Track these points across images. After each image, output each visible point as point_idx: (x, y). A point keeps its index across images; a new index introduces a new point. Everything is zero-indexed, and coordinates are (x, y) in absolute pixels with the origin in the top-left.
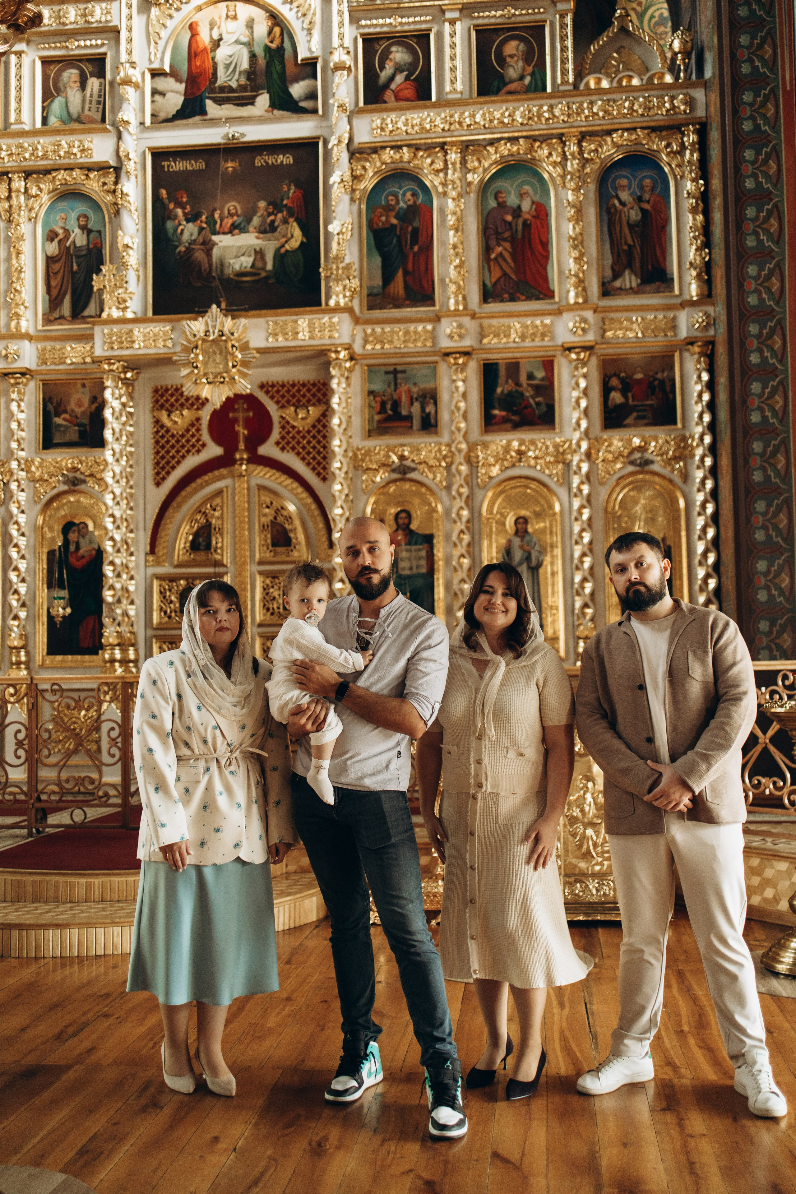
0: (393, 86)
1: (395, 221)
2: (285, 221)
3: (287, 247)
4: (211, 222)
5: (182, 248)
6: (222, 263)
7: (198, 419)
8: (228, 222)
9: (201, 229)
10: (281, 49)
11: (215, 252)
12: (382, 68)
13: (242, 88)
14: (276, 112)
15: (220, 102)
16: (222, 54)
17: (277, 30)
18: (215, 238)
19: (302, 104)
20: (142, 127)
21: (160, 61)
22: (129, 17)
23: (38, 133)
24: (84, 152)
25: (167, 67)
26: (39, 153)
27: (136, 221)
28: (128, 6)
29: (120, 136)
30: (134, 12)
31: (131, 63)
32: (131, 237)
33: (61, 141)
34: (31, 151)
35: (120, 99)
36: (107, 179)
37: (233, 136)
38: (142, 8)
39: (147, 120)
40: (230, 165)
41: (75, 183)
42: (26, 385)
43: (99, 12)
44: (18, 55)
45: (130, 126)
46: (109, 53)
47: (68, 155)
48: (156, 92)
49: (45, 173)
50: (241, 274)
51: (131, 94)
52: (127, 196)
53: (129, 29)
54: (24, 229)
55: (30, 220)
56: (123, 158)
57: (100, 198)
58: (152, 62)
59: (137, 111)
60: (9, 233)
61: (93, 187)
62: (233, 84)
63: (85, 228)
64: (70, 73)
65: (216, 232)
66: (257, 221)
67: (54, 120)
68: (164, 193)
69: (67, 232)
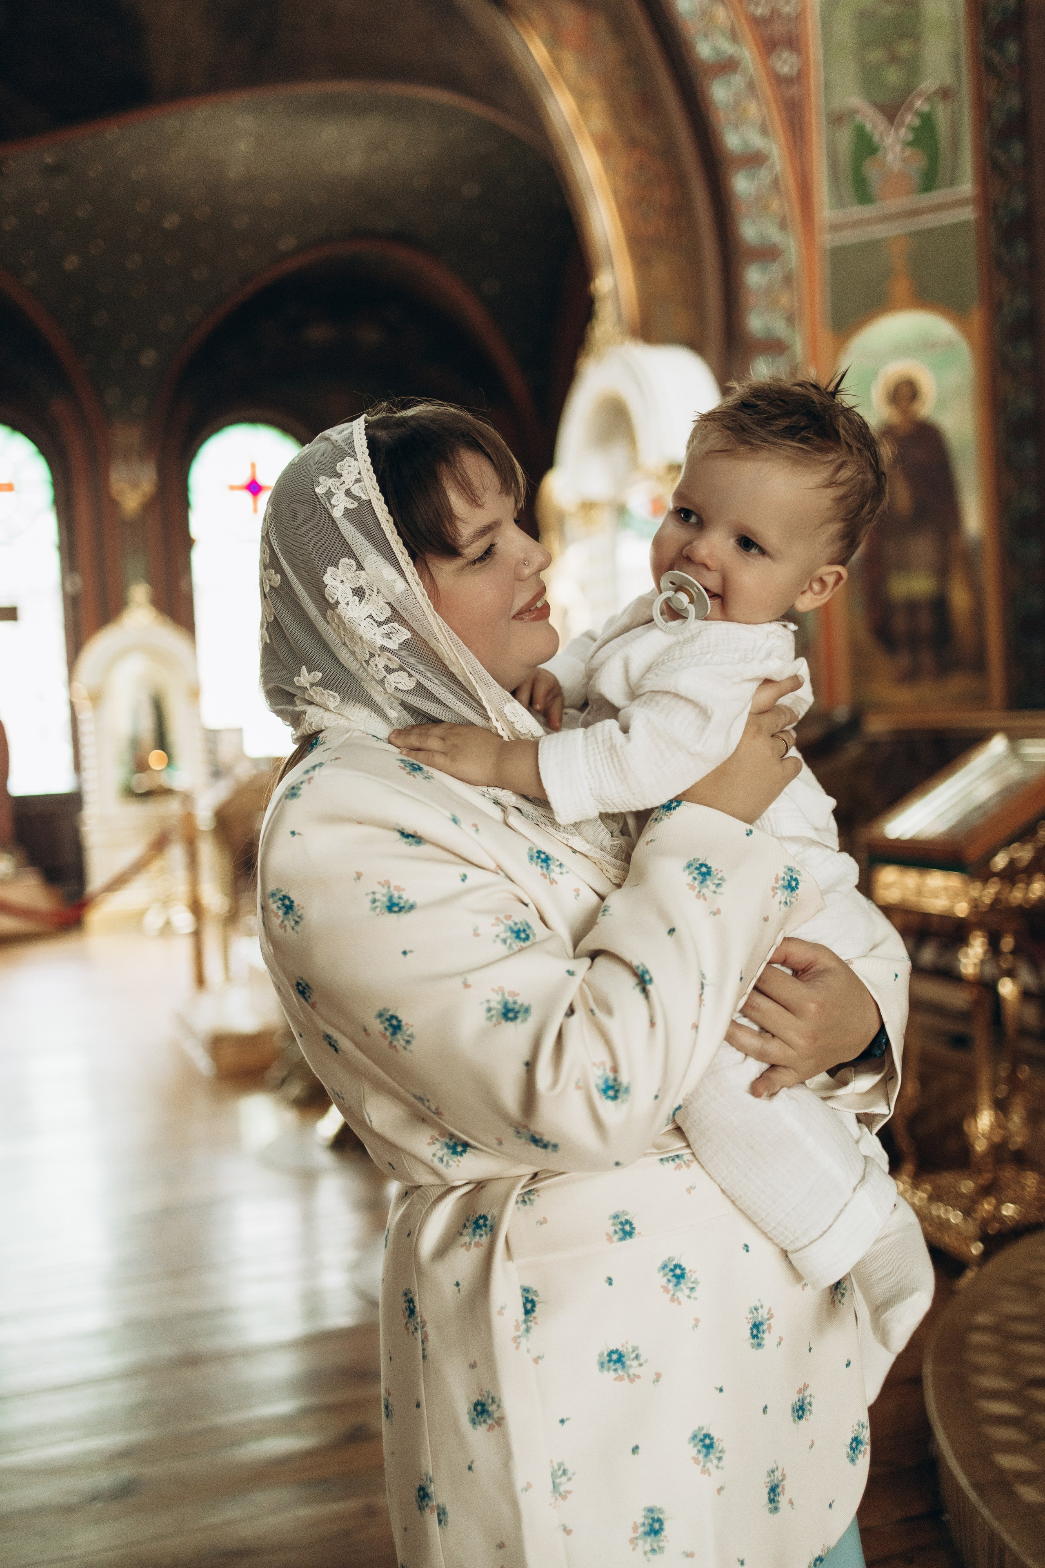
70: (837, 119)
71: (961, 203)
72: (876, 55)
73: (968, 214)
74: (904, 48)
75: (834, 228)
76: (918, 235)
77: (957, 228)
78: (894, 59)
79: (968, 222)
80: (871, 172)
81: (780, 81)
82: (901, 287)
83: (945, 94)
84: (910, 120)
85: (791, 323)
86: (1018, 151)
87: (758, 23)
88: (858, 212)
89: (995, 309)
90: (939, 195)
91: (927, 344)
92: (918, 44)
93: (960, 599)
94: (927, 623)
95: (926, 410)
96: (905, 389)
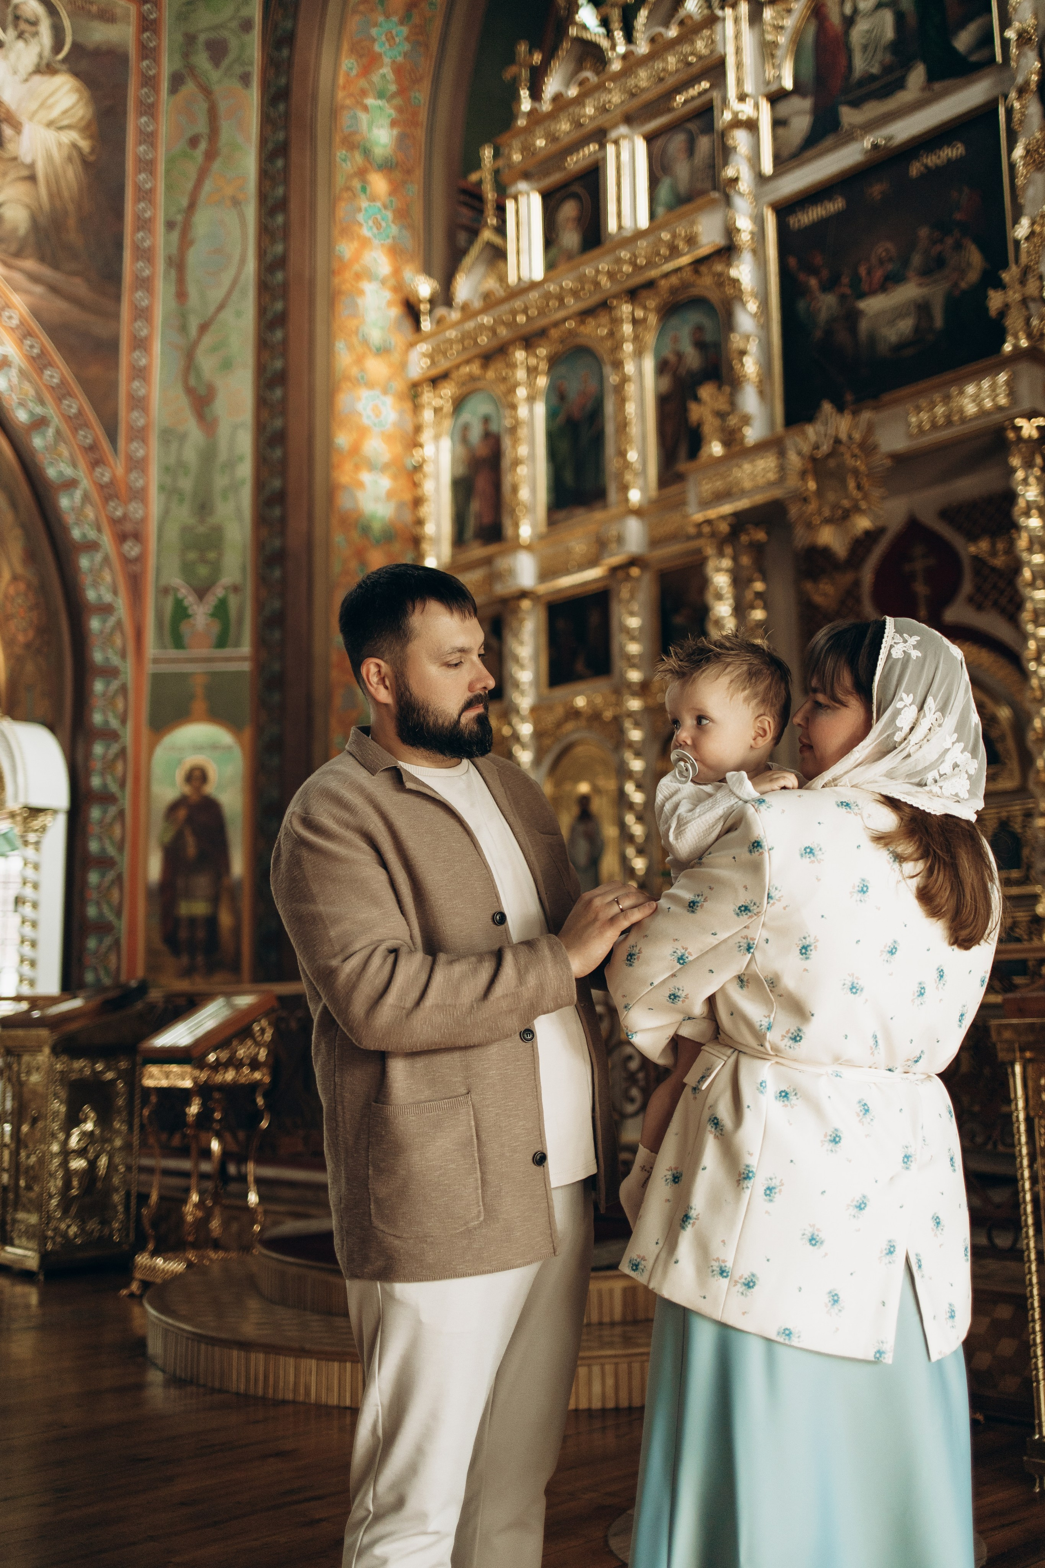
2: (958, 247)
3: (963, 285)
4: (856, 281)
5: (818, 334)
6: (872, 338)
7: (857, 583)
8: (879, 274)
9: (843, 298)
11: (864, 325)
13: (887, 70)
14: (937, 86)
15: (856, 104)
16: (858, 33)
18: (863, 305)
19: (974, 58)
20: (761, 179)
21: (779, 78)
22: (738, 36)
23: (640, 234)
24: (691, 240)
25: (788, 83)
26: (641, 261)
27: (756, 313)
28: (736, 20)
29: (728, 201)
30: (745, 25)
31: (742, 98)
32: (747, 338)
33: (666, 236)
34: (633, 263)
35: (725, 152)
36: (719, 268)
37: (875, 146)
38: (755, 18)
39: (767, 166)
40: (877, 190)
41: (685, 286)
42: (638, 579)
43: (700, 45)
44: (616, 142)
45: (740, 183)
46: (716, 95)
47: (674, 251)
48: (778, 123)
49: (650, 284)
50: (900, 347)
51: (740, 139)
52: (736, 282)
53: (738, 51)
54: (630, 368)
55: (639, 354)
56: (730, 231)
57: (714, 296)
58: (768, 83)
59: (755, 159)
60: (613, 379)
61: (705, 284)
62: (875, 70)
63: (700, 345)
64: (678, 141)
65: (862, 295)
66: (917, 260)
67: (660, 210)
68: (792, 262)
69: (680, 356)
70: (165, 591)
71: (243, 659)
72: (192, 556)
73: (246, 667)
74: (212, 555)
75: (156, 661)
76: (214, 674)
77: (238, 674)
78: (203, 560)
79: (244, 672)
80: (185, 628)
81: (126, 561)
82: (199, 706)
83: (236, 589)
84: (212, 600)
85: (124, 721)
86: (277, 635)
87: (115, 522)
88: (173, 653)
89: (259, 730)
90: (227, 652)
91: (214, 747)
92: (220, 555)
93: (225, 919)
94: (201, 934)
95: (210, 789)
96: (197, 773)
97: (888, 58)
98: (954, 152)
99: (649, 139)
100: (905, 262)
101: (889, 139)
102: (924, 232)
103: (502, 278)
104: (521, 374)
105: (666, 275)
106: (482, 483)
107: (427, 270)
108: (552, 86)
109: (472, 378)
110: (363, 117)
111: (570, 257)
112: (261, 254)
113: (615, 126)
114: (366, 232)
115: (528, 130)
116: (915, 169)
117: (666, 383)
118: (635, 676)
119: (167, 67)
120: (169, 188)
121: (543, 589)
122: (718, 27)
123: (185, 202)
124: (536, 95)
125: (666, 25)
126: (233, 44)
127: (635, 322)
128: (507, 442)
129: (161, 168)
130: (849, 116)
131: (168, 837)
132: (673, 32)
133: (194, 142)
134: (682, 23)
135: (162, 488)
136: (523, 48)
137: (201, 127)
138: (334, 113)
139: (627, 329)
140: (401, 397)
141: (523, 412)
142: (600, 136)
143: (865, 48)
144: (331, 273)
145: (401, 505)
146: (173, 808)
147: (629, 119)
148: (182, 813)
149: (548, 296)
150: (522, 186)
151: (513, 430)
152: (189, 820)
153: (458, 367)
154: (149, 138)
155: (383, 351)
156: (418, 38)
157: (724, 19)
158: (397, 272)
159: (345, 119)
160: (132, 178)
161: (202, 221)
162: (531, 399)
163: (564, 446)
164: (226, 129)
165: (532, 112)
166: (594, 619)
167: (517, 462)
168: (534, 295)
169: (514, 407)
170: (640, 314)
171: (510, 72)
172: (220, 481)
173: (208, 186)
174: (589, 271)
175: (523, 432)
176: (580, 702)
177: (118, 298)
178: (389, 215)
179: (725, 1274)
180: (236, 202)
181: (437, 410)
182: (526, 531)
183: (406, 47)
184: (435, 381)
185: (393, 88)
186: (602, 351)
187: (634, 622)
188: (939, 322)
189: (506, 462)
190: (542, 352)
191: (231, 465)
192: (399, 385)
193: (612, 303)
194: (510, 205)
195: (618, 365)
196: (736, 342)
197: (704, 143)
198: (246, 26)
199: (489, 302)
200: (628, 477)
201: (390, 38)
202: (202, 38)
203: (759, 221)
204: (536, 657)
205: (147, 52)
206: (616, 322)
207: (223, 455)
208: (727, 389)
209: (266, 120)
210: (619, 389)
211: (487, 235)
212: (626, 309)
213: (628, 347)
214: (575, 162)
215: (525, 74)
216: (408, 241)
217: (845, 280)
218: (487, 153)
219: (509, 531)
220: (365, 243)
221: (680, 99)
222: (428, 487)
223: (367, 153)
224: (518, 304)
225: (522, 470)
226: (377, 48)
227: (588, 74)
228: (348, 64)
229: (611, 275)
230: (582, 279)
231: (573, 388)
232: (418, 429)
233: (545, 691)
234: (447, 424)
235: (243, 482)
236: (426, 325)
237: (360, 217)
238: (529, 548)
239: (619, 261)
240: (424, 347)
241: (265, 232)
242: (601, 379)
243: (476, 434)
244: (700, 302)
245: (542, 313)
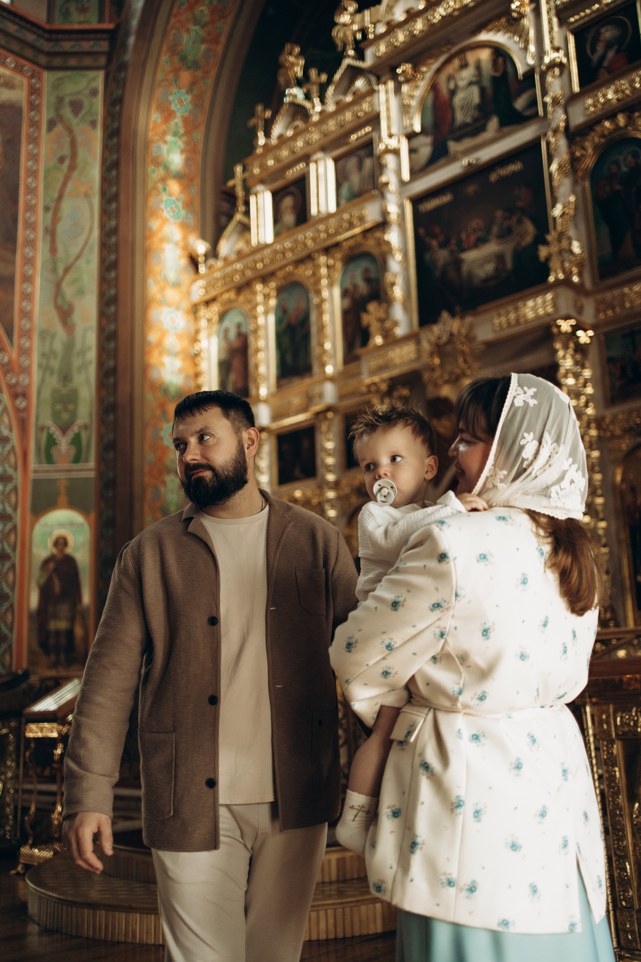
0: (605, 64)
1: (618, 187)
2: (520, 222)
3: (524, 244)
4: (460, 242)
5: (438, 273)
6: (470, 275)
8: (473, 238)
9: (452, 252)
10: (505, 74)
11: (465, 268)
12: (593, 51)
13: (476, 120)
14: (506, 129)
15: (458, 139)
16: (459, 99)
17: (500, 60)
18: (464, 256)
19: (527, 114)
20: (402, 183)
21: (412, 125)
22: (387, 101)
23: (330, 216)
24: (362, 219)
25: (417, 128)
26: (332, 231)
27: (401, 261)
28: (387, 92)
29: (382, 196)
30: (392, 95)
31: (390, 136)
32: (395, 275)
33: (346, 216)
34: (326, 231)
35: (381, 168)
36: (378, 234)
37: (470, 164)
38: (398, 90)
39: (406, 176)
40: (471, 189)
41: (358, 245)
42: (331, 420)
43: (365, 106)
44: (316, 162)
45: (389, 186)
46: (375, 135)
47: (351, 226)
48: (412, 151)
49: (337, 245)
50: (488, 279)
51: (390, 160)
52: (388, 243)
53: (388, 109)
54: (325, 294)
55: (331, 285)
56: (385, 213)
57: (375, 251)
58: (406, 128)
59: (398, 171)
60: (315, 300)
61: (370, 244)
62: (469, 120)
63: (368, 280)
64: (352, 162)
65: (463, 250)
66: (495, 229)
67: (343, 202)
68: (422, 231)
69: (355, 286)
70: (41, 429)
71: (90, 470)
72: (59, 407)
73: (92, 475)
74: (71, 407)
75: (36, 471)
76: (70, 480)
77: (87, 479)
78: (66, 410)
79: (91, 478)
80: (54, 452)
82: (63, 499)
83: (86, 427)
84: (70, 434)
85: (15, 509)
86: (111, 455)
87: (10, 387)
88: (46, 467)
89: (100, 514)
90: (80, 466)
91: (72, 524)
92: (76, 406)
93: (79, 631)
94: (63, 641)
95: (69, 551)
96: (61, 541)
97: (477, 114)
98: (515, 167)
99: (336, 160)
100: (488, 230)
101: (478, 160)
102: (499, 214)
103: (248, 242)
104: (260, 298)
105: (347, 240)
106: (237, 363)
107: (203, 237)
108: (277, 130)
109: (230, 301)
110: (164, 148)
111: (289, 229)
112: (102, 226)
113: (315, 152)
114: (166, 214)
115: (264, 155)
116: (493, 177)
117: (347, 302)
118: (331, 477)
119: (45, 116)
120: (46, 187)
121: (275, 426)
122: (376, 96)
123: (56, 195)
124: (268, 135)
125: (345, 93)
126: (86, 103)
127: (328, 267)
128: (251, 339)
129: (41, 175)
130: (453, 147)
131: (43, 580)
132: (349, 99)
133: (62, 160)
134: (354, 94)
135: (40, 366)
136: (259, 108)
137: (66, 151)
138: (147, 145)
139: (324, 271)
140: (188, 313)
141: (261, 320)
142: (306, 158)
143: (462, 108)
144: (145, 238)
145: (187, 377)
146: (46, 562)
147: (324, 149)
148: (51, 566)
149: (276, 252)
150: (260, 188)
151: (255, 331)
152: (56, 570)
153: (222, 294)
154: (35, 158)
155: (177, 285)
156: (197, 102)
157: (379, 91)
158: (185, 238)
159: (154, 149)
160: (24, 181)
161: (66, 206)
162: (266, 313)
163: (286, 341)
164: (82, 152)
165: (266, 145)
166: (306, 443)
167: (257, 350)
168: (267, 252)
169: (255, 317)
170: (331, 262)
171: (252, 122)
172: (76, 362)
173: (70, 186)
174: (300, 237)
175: (261, 333)
176: (298, 494)
177: (14, 251)
178: (180, 205)
179: (452, 884)
180: (87, 196)
181: (209, 320)
182: (263, 392)
183: (190, 107)
184: (208, 303)
185: (182, 131)
186: (309, 283)
187: (330, 445)
188: (509, 264)
189: (251, 351)
190: (273, 284)
191: (83, 352)
192: (186, 305)
193: (314, 256)
194: (252, 200)
195: (318, 292)
196: (389, 277)
197: (368, 163)
198: (94, 93)
199: (240, 255)
200: (325, 359)
201: (181, 102)
202: (67, 99)
203: (402, 207)
204: (270, 467)
205: (34, 107)
206: (317, 267)
207: (78, 346)
208: (385, 305)
209: (106, 148)
210: (319, 307)
211: (239, 217)
212: (323, 259)
213: (324, 282)
214: (292, 173)
215: (261, 124)
216: (191, 220)
217: (453, 241)
218: (239, 169)
219: (253, 391)
220: (165, 221)
221: (354, 137)
222: (203, 366)
223: (167, 168)
224: (258, 256)
225: (261, 356)
226: (173, 107)
227: (299, 123)
228: (156, 116)
229: (314, 239)
230: (296, 242)
231: (292, 306)
232: (197, 332)
233: (276, 487)
234: (215, 327)
235: (90, 363)
236: (202, 269)
237: (163, 206)
238: (266, 401)
239: (318, 231)
240: (201, 283)
241: (105, 213)
242: (308, 300)
243: (232, 334)
244: (367, 255)
245: (272, 261)
